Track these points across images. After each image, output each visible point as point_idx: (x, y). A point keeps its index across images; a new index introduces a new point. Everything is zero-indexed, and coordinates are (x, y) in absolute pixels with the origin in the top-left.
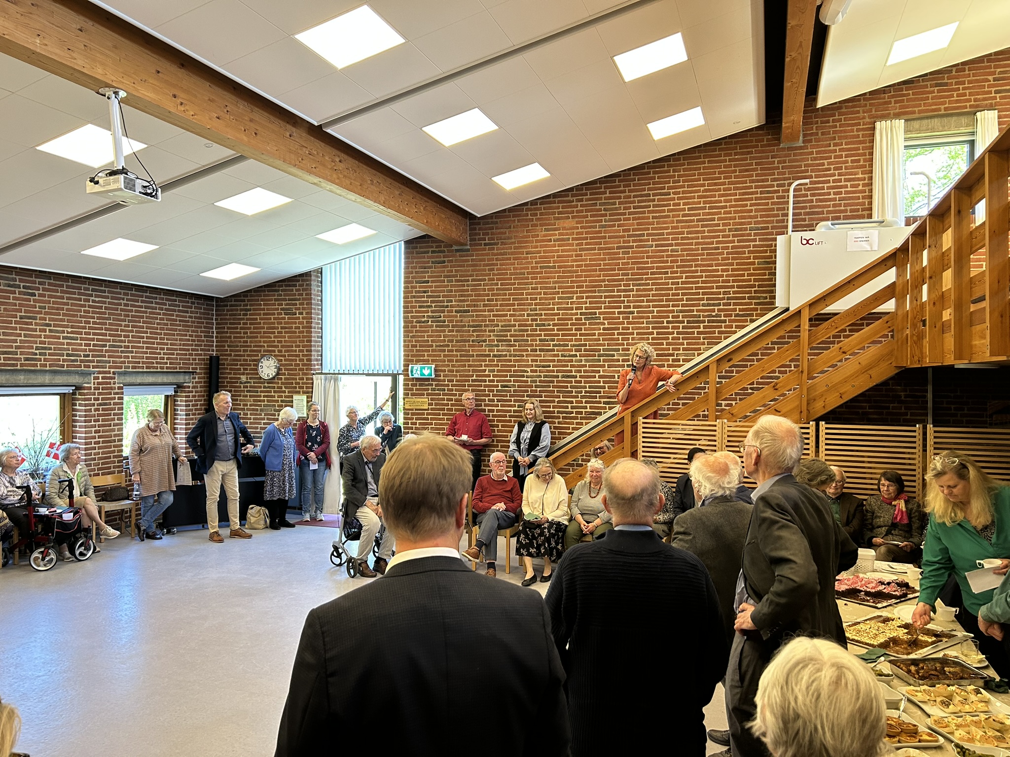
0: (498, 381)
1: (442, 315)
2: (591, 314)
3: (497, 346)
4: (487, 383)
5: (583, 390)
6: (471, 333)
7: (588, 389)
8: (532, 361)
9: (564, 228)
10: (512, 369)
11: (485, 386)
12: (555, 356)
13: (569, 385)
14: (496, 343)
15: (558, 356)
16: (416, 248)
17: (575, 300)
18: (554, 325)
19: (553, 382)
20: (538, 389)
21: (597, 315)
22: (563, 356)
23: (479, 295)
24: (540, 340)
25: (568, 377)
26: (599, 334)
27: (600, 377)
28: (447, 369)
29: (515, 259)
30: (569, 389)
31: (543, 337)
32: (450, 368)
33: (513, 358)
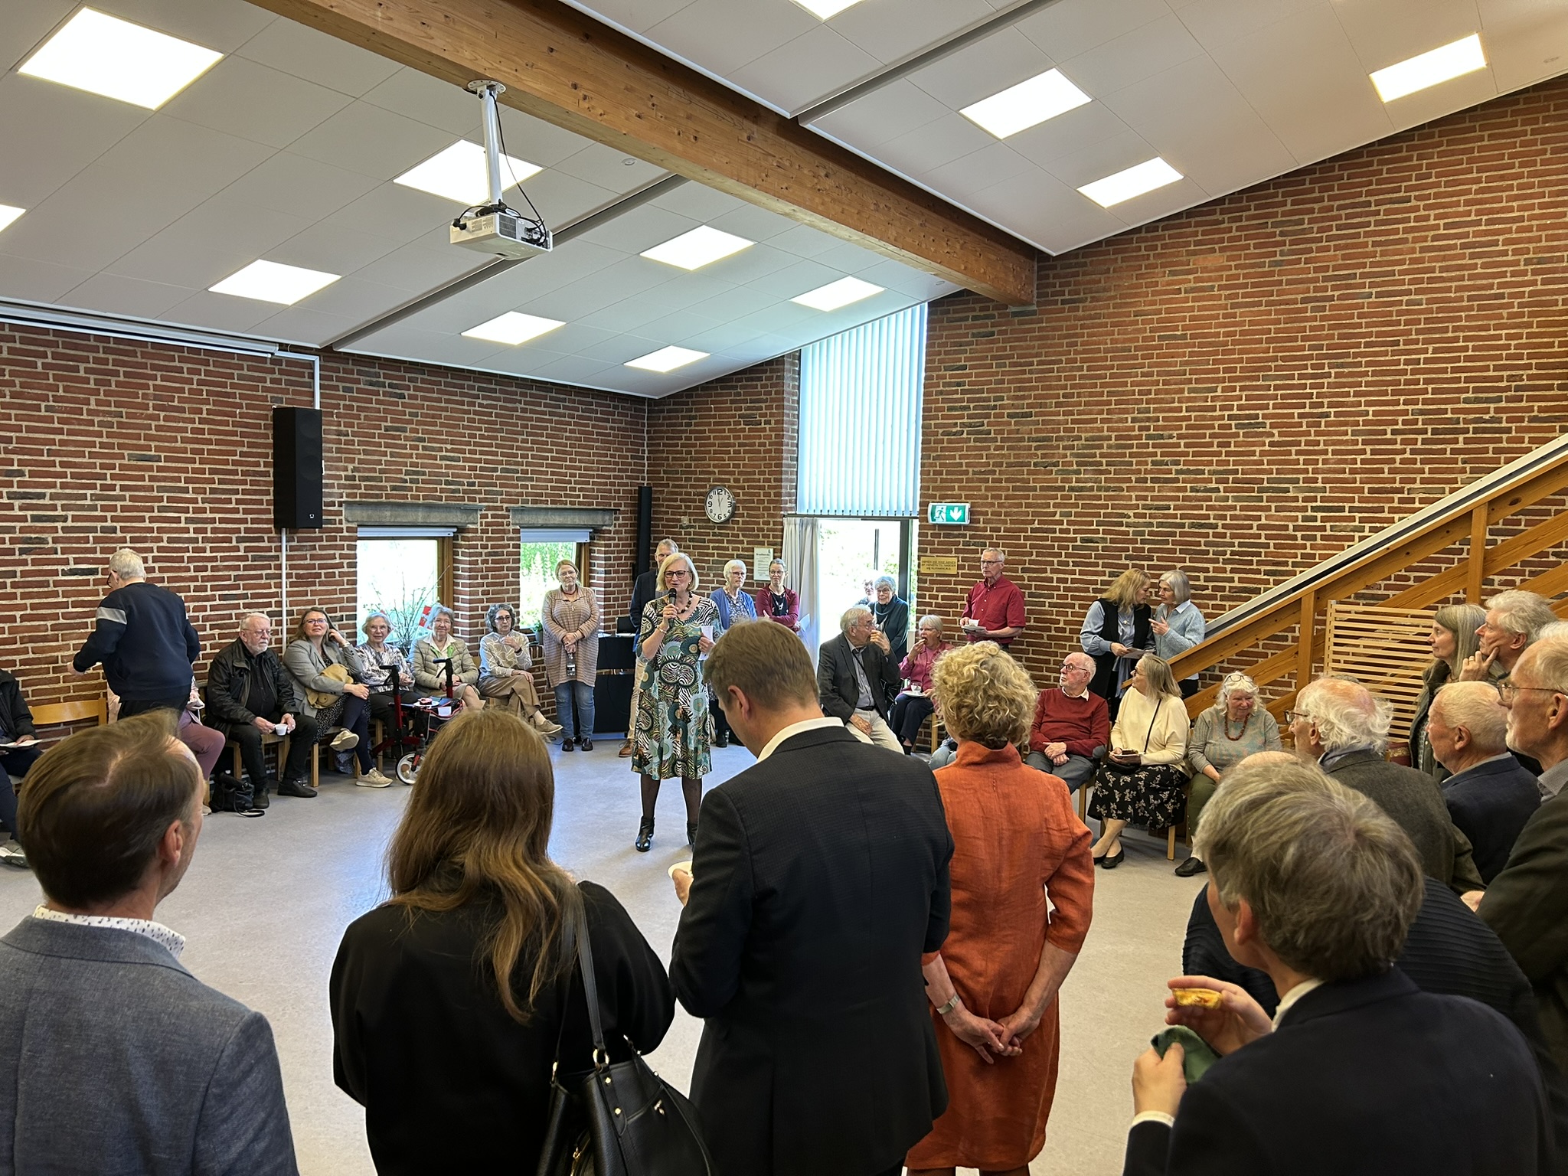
0: (1075, 532)
1: (986, 421)
2: (1248, 417)
3: (1078, 472)
4: (1058, 535)
5: (1229, 550)
6: (1033, 451)
7: (1236, 549)
8: (1138, 498)
9: (1205, 270)
10: (1102, 511)
11: (1054, 539)
12: (1179, 489)
13: (1203, 540)
14: (1075, 467)
15: (1184, 489)
16: (948, 312)
17: (1219, 393)
18: (1180, 437)
19: (1173, 534)
20: (1147, 546)
21: (1260, 420)
22: (1193, 490)
23: (1050, 388)
24: (1154, 463)
25: (1202, 526)
26: (1263, 453)
27: (1259, 527)
28: (990, 510)
29: (1114, 325)
30: (1203, 548)
31: (1159, 458)
32: (996, 509)
33: (1103, 494)
